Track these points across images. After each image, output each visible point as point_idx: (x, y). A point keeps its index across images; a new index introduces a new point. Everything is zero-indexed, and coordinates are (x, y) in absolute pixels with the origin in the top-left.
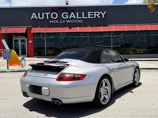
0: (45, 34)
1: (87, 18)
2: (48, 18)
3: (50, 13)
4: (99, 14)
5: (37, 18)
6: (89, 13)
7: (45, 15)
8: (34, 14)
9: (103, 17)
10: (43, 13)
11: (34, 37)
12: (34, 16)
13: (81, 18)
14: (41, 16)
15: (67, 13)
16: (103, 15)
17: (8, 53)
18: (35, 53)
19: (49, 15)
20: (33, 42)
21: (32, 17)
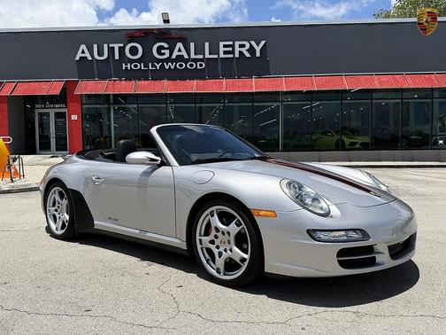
0: (112, 98)
2: (117, 57)
3: (122, 45)
5: (90, 58)
7: (111, 50)
8: (83, 47)
9: (258, 54)
10: (106, 46)
11: (84, 106)
13: (202, 57)
14: (100, 53)
15: (166, 45)
16: (258, 49)
18: (88, 147)
19: (122, 50)
21: (79, 55)
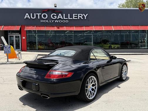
0: (37, 31)
1: (72, 19)
3: (41, 14)
4: (82, 16)
6: (74, 15)
8: (27, 14)
10: (35, 14)
11: (27, 34)
12: (27, 16)
13: (67, 19)
15: (56, 15)
17: (8, 48)
18: (28, 48)
20: (26, 38)
